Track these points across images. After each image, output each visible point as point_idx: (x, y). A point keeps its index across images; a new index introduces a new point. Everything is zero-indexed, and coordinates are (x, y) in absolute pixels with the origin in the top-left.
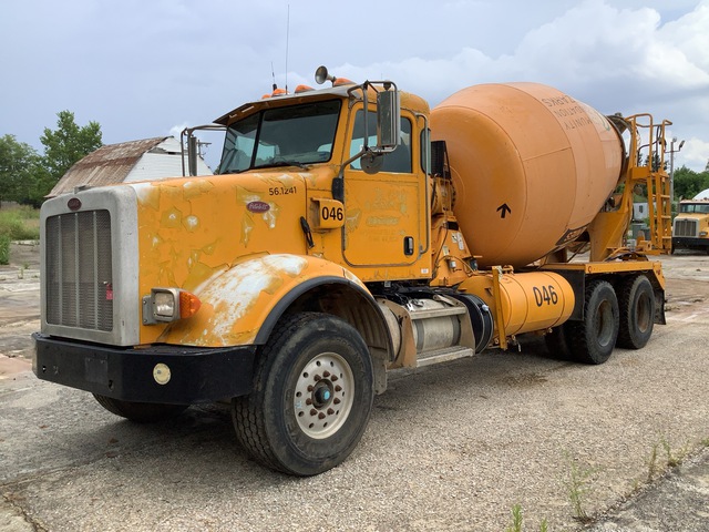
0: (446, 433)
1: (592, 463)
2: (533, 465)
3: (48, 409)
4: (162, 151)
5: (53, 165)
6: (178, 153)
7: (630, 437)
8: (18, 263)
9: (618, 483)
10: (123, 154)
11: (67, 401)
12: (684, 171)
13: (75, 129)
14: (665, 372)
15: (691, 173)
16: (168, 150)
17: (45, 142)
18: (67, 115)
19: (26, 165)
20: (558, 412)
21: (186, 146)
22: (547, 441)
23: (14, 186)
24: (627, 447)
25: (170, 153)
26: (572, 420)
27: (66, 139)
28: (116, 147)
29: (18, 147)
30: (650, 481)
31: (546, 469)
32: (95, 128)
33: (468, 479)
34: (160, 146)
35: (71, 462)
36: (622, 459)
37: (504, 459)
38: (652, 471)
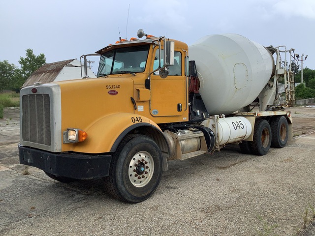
0: (199, 201)
1: (274, 217)
2: (243, 219)
3: (6, 191)
4: (72, 66)
5: (25, 73)
6: (79, 66)
7: (292, 201)
8: (7, 117)
9: (288, 229)
10: (55, 67)
11: (16, 186)
12: (307, 69)
13: (34, 56)
14: (306, 165)
15: (310, 70)
16: (75, 65)
17: (21, 63)
18: (30, 50)
19: (13, 74)
20: (254, 187)
21: (83, 63)
22: (250, 205)
23: (8, 83)
24: (291, 208)
25: (75, 66)
26: (262, 192)
27: (30, 61)
28: (52, 64)
29: (10, 65)
30: (305, 227)
31: (250, 221)
32: (43, 56)
33: (210, 228)
34: (71, 63)
35: (10, 221)
36: (289, 214)
37: (229, 215)
38: (305, 222)
